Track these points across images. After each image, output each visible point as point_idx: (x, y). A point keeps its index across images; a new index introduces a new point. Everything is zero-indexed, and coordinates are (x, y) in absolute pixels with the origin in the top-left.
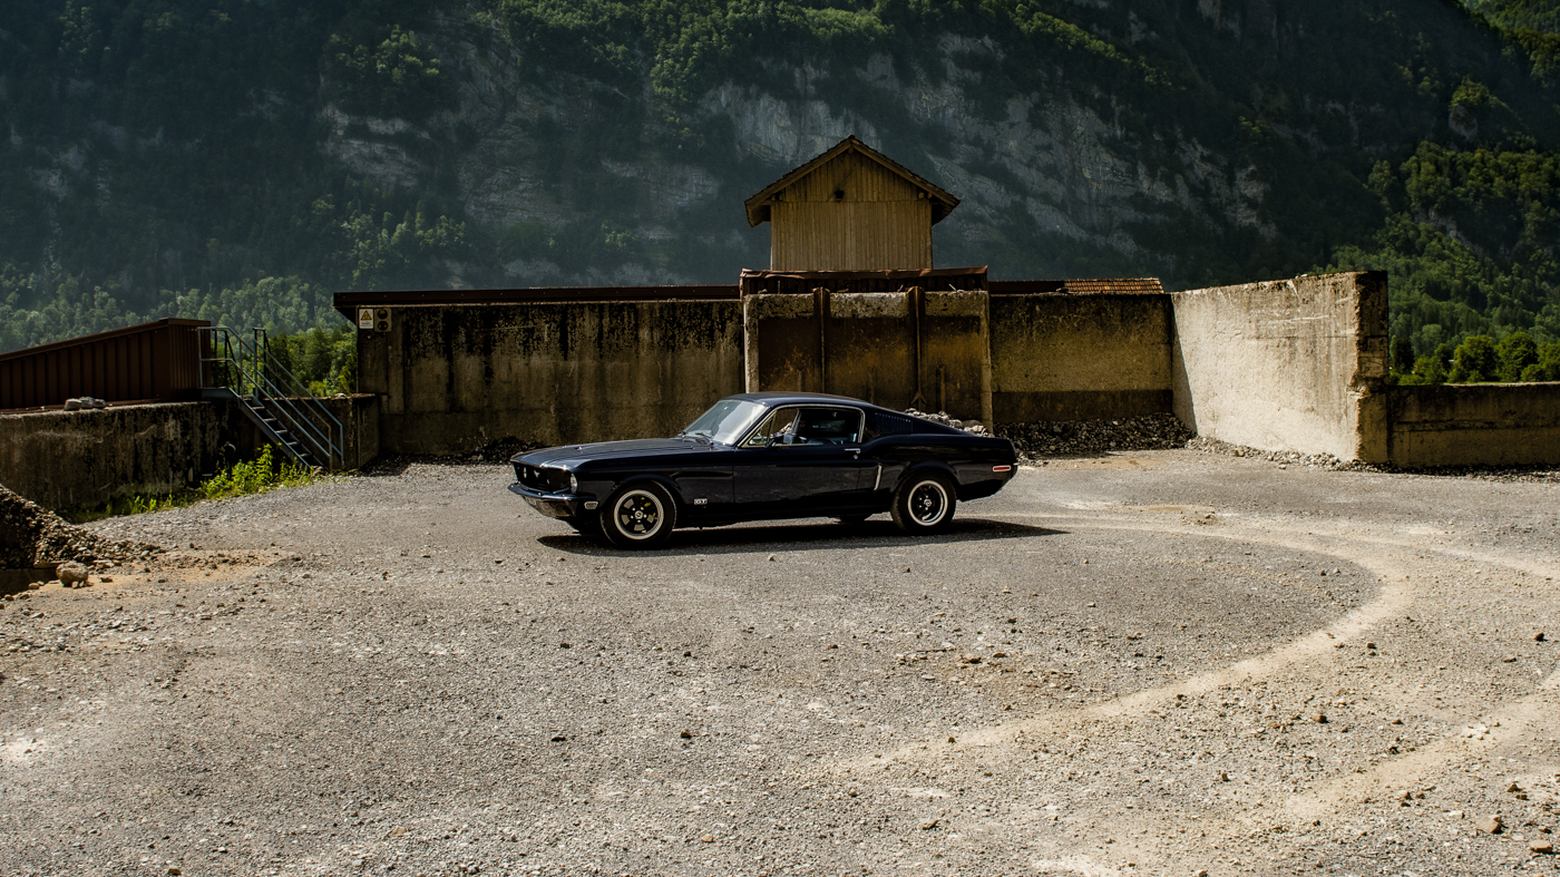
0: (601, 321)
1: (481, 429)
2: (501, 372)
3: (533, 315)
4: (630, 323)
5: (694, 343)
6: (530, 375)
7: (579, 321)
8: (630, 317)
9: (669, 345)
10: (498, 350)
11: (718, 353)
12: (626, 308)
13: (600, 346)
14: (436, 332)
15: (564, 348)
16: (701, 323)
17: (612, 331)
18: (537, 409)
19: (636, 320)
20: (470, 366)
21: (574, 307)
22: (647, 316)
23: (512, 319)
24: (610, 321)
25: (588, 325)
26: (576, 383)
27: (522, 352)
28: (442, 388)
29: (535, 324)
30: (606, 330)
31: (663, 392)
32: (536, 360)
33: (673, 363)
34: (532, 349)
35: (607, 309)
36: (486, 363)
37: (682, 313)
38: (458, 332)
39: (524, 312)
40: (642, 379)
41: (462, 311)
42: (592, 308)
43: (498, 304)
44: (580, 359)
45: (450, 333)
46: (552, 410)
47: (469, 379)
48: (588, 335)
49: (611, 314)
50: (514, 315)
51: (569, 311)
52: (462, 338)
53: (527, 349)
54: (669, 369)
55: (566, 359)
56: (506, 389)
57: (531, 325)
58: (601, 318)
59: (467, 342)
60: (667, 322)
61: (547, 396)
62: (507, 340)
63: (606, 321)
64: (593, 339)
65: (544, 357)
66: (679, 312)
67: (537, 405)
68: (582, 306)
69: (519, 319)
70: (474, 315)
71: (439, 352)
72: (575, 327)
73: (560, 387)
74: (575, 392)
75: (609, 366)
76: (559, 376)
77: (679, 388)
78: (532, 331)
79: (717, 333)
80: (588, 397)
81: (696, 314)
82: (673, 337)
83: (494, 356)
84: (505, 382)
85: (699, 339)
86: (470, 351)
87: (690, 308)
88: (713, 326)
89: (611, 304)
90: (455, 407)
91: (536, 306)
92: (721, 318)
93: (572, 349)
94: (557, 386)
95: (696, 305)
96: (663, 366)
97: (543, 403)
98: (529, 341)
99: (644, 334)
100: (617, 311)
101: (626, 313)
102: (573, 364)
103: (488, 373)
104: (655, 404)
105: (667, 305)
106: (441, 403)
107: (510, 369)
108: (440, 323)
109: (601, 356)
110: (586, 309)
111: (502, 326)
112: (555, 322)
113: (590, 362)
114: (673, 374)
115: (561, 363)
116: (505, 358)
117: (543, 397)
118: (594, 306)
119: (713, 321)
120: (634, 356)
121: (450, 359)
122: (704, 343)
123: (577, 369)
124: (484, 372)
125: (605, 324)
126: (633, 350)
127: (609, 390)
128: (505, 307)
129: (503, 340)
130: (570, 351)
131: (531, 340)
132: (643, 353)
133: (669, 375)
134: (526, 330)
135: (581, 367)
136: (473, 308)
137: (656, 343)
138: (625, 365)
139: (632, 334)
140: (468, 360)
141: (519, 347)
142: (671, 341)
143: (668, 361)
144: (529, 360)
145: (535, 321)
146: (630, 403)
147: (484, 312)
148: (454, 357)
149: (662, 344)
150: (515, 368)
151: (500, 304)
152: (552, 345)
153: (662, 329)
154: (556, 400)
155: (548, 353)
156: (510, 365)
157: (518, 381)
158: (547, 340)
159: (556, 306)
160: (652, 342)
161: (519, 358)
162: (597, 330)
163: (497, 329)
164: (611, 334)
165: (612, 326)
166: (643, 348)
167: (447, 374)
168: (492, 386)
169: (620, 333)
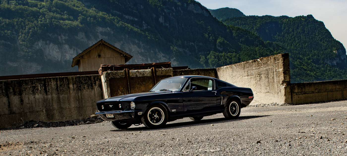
0: (57, 83)
1: (21, 118)
2: (26, 100)
3: (34, 82)
4: (66, 83)
5: (87, 88)
6: (36, 101)
7: (50, 83)
8: (66, 81)
9: (79, 89)
10: (24, 93)
11: (94, 91)
12: (64, 78)
13: (58, 91)
14: (2, 89)
15: (46, 92)
16: (88, 82)
17: (61, 86)
18: (39, 111)
19: (68, 82)
20: (15, 99)
21: (48, 79)
22: (71, 81)
23: (28, 84)
24: (60, 82)
25: (53, 84)
26: (51, 102)
27: (32, 94)
28: (7, 107)
29: (35, 85)
30: (59, 85)
31: (79, 103)
32: (37, 96)
33: (81, 94)
34: (35, 92)
35: (58, 79)
36: (20, 98)
37: (82, 79)
38: (10, 89)
39: (32, 82)
40: (72, 100)
41: (10, 82)
42: (54, 79)
43: (22, 79)
44: (52, 95)
45: (7, 89)
46: (44, 111)
47: (15, 103)
48: (53, 87)
49: (60, 80)
50: (28, 82)
51: (46, 80)
52: (11, 91)
53: (34, 93)
54: (80, 96)
55: (47, 95)
56: (28, 105)
57: (34, 85)
58: (57, 82)
59: (13, 92)
60: (78, 82)
61: (42, 107)
62: (27, 90)
63: (59, 82)
64: (55, 88)
65: (40, 95)
66: (81, 79)
67: (39, 110)
68: (50, 78)
69: (30, 83)
70: (15, 83)
71: (4, 95)
72: (49, 85)
73: (46, 104)
74: (51, 105)
75: (61, 96)
76: (45, 100)
77: (83, 101)
78: (35, 87)
79: (94, 85)
80: (55, 106)
81: (87, 79)
82: (80, 86)
83: (24, 95)
84: (28, 103)
85: (88, 87)
86: (15, 94)
87: (84, 78)
88: (92, 82)
89: (60, 78)
90: (12, 112)
91: (35, 79)
92: (94, 80)
93: (49, 92)
94: (45, 103)
95: (86, 77)
96: (78, 95)
97: (41, 109)
98: (34, 90)
99: (71, 86)
100: (61, 80)
101: (65, 80)
102: (50, 96)
103: (22, 101)
104: (77, 107)
105: (77, 77)
106: (7, 112)
107: (29, 99)
108: (3, 86)
109: (58, 94)
110: (52, 79)
111: (24, 86)
112: (42, 84)
113: (55, 96)
114: (81, 98)
115: (46, 96)
116: (27, 96)
117: (41, 107)
118: (54, 78)
119: (92, 81)
120: (69, 93)
121: (8, 97)
122: (90, 88)
123: (51, 98)
124: (20, 101)
125: (58, 84)
126: (68, 91)
127: (62, 103)
128: (25, 80)
129: (25, 90)
130: (48, 93)
131: (35, 90)
132: (71, 92)
133: (80, 98)
134: (32, 87)
135: (52, 97)
136: (14, 81)
137: (75, 88)
138: (66, 96)
139: (67, 86)
140: (14, 97)
141: (31, 92)
142: (80, 88)
143: (80, 94)
144: (35, 96)
145: (36, 84)
146: (69, 107)
147: (18, 82)
148: (10, 96)
149: (77, 89)
150: (30, 99)
151: (23, 79)
152: (42, 91)
153: (77, 84)
154: (45, 108)
155: (41, 94)
156: (29, 98)
157: (32, 103)
158: (40, 89)
159: (42, 79)
160: (74, 88)
161: (31, 96)
162: (56, 86)
163: (23, 87)
164: (60, 87)
165: (61, 84)
166: (71, 90)
167: (8, 102)
168: (24, 105)
169: (63, 86)
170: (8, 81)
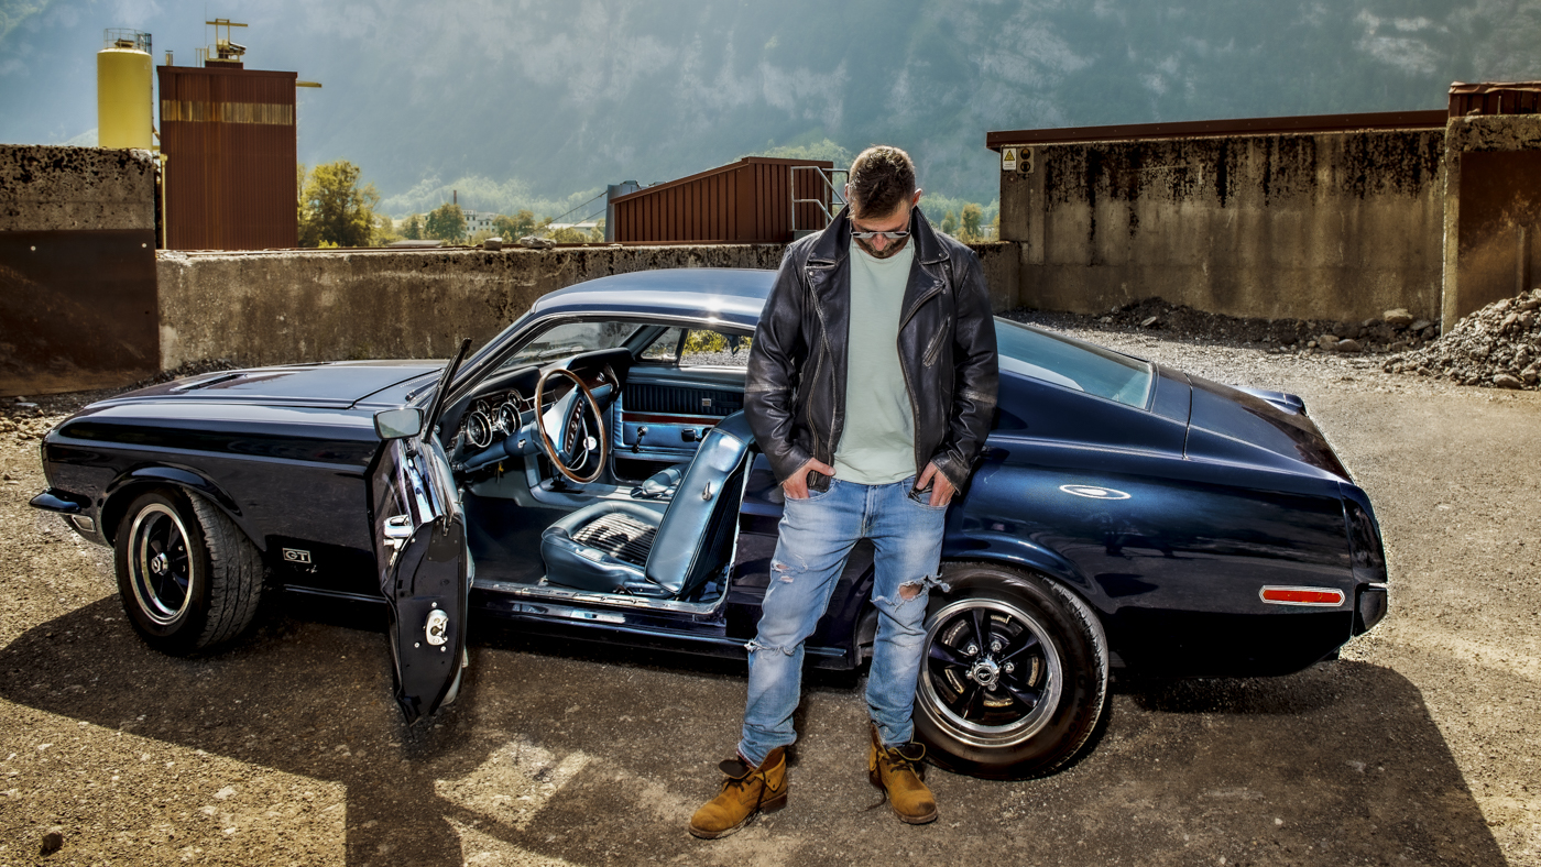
0: (1268, 158)
1: (1124, 286)
2: (1148, 220)
3: (1186, 153)
4: (1305, 160)
5: (1392, 187)
6: (1180, 224)
7: (1240, 159)
8: (1305, 154)
9: (1357, 188)
10: (1145, 194)
11: (1425, 200)
12: (1300, 141)
13: (1266, 190)
14: (1079, 173)
15: (1222, 192)
16: (1402, 159)
17: (1282, 171)
18: (1187, 265)
19: (1314, 157)
20: (1113, 213)
21: (1235, 142)
22: (1328, 152)
23: (1162, 158)
24: (1280, 158)
25: (1252, 164)
26: (1234, 235)
27: (1171, 197)
28: (1084, 237)
29: (1188, 163)
30: (1274, 169)
31: (1346, 250)
32: (1188, 208)
33: (1361, 213)
34: (1183, 193)
35: (1276, 144)
36: (1131, 209)
37: (1376, 147)
38: (1102, 174)
39: (1177, 150)
40: (1319, 232)
41: (1107, 149)
42: (1258, 142)
43: (1147, 140)
44: (1241, 206)
45: (1093, 175)
46: (1205, 268)
47: (1112, 228)
48: (1251, 175)
49: (1281, 149)
50: (1164, 153)
51: (1229, 147)
52: (1106, 181)
53: (1177, 194)
54: (1355, 221)
55: (1223, 204)
56: (1152, 240)
57: (1183, 164)
58: (1269, 154)
59: (1111, 185)
60: (1355, 158)
61: (1199, 251)
62: (1155, 182)
63: (1275, 158)
64: (1258, 181)
65: (1197, 203)
66: (1371, 146)
67: (1187, 261)
68: (1245, 141)
69: (1169, 157)
70: (1120, 154)
71: (1081, 196)
72: (1235, 166)
73: (1215, 240)
74: (1233, 247)
75: (1277, 216)
76: (1214, 227)
77: (1367, 246)
78: (1183, 172)
79: (1425, 173)
80: (1249, 253)
81: (1395, 148)
82: (1362, 179)
83: (1142, 200)
84: (1151, 233)
85: (1399, 182)
86: (1114, 195)
87: (1386, 141)
88: (1418, 164)
89: (1282, 138)
90: (1096, 260)
91: (1190, 142)
92: (1431, 153)
93: (1231, 194)
94: (1212, 239)
95: (1397, 136)
96: (1347, 217)
97: (1195, 259)
98: (1180, 186)
99: (1324, 175)
100: (1289, 146)
101: (1300, 148)
102: (1232, 213)
103: (1134, 220)
104: (1334, 267)
105: (1355, 137)
106: (1081, 255)
107: (1158, 217)
108: (1084, 164)
109: (1267, 203)
110: (1250, 144)
111: (1150, 167)
112: (1211, 160)
113: (1252, 210)
114: (1360, 229)
115: (1217, 211)
116: (1152, 204)
117: (1195, 251)
118: (1260, 140)
119: (1419, 157)
120: (1310, 204)
121: (1092, 204)
122: (1405, 186)
123: (1236, 218)
124: (1129, 220)
125: (1273, 163)
126: (1308, 196)
127: (1274, 245)
128: (1154, 143)
129: (1150, 182)
130: (1228, 197)
131: (1182, 183)
132: (1321, 199)
133: (1354, 229)
134: (1178, 171)
135: (1242, 218)
136: (1118, 145)
137: (1338, 186)
138: (1298, 215)
139: (1307, 175)
140: (1111, 205)
141: (1168, 191)
142: (1359, 184)
143: (1355, 212)
144: (1180, 207)
145: (1188, 159)
146: (1301, 263)
147: (1131, 149)
148: (1097, 202)
149: (1346, 188)
150: (1163, 215)
151: (1149, 140)
152: (1207, 189)
153: (1348, 168)
154: (1210, 255)
155: (1202, 199)
156: (1158, 213)
157: (1165, 231)
158: (1200, 182)
159: (1213, 141)
160: (1334, 186)
161: (1168, 205)
162: (1262, 171)
163: (1145, 170)
164: (1280, 176)
165: (1282, 165)
166: (1321, 192)
167: (1089, 222)
168: (1138, 237)
169: (1292, 174)
170: (1100, 145)
